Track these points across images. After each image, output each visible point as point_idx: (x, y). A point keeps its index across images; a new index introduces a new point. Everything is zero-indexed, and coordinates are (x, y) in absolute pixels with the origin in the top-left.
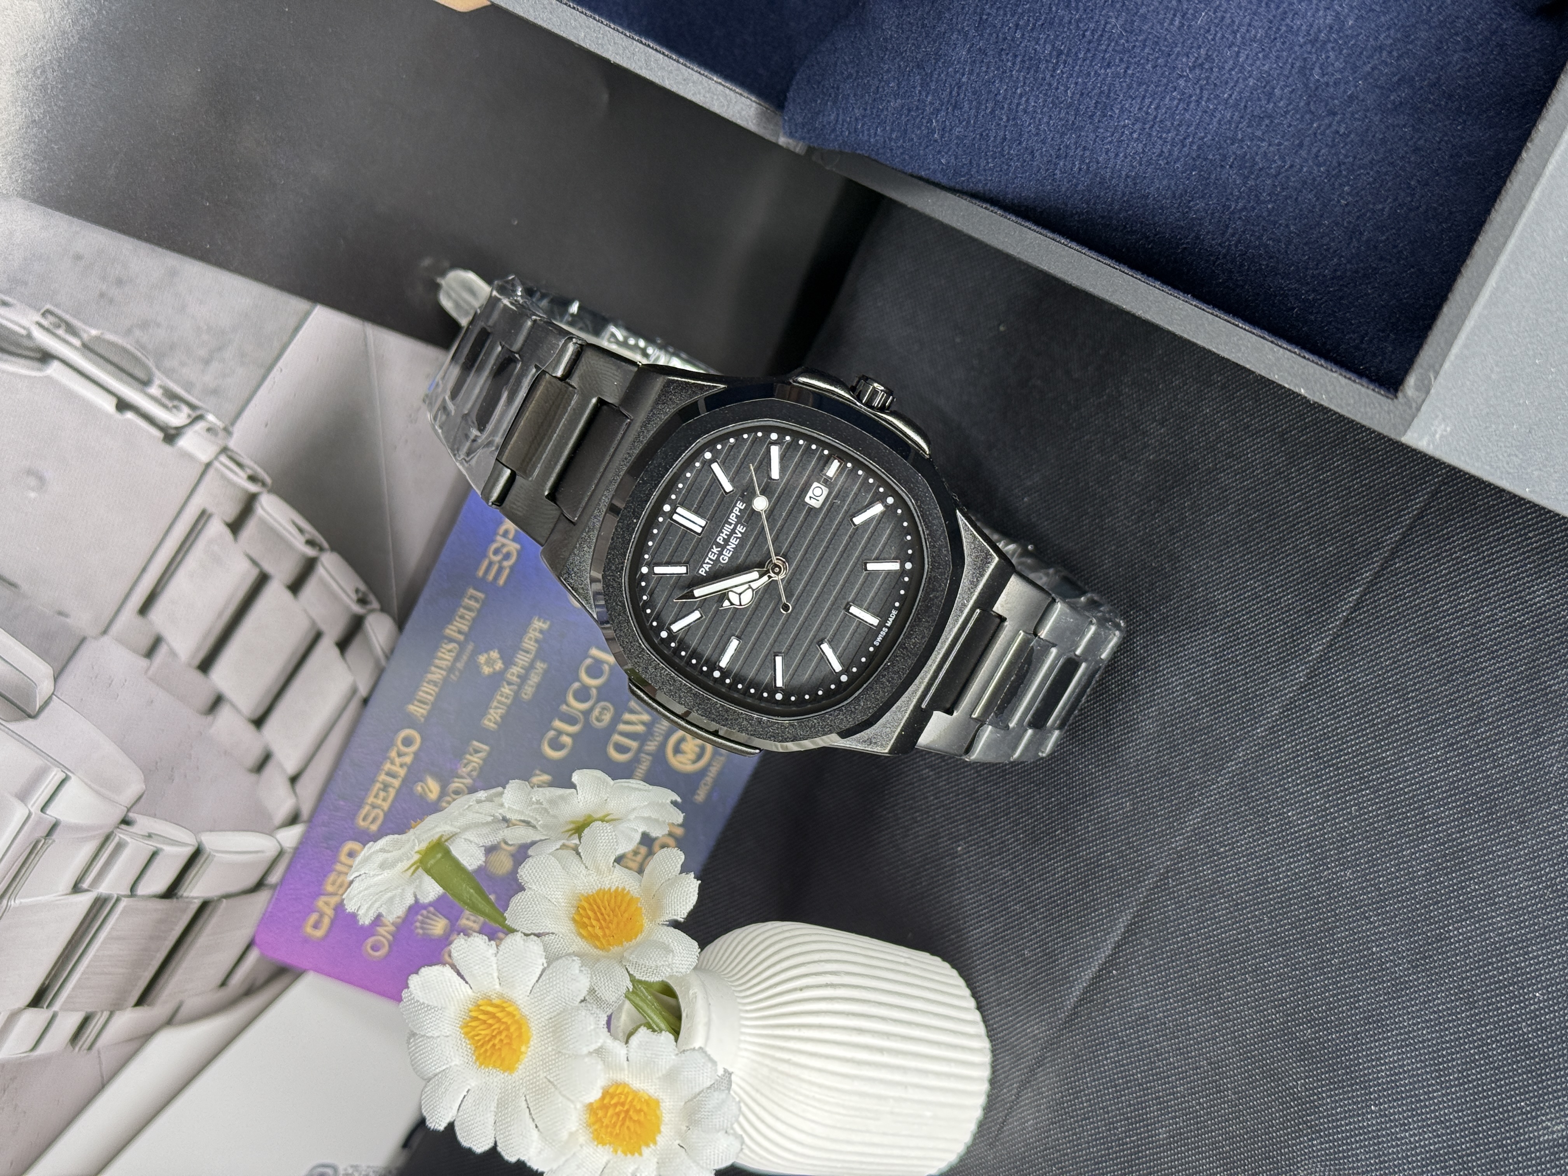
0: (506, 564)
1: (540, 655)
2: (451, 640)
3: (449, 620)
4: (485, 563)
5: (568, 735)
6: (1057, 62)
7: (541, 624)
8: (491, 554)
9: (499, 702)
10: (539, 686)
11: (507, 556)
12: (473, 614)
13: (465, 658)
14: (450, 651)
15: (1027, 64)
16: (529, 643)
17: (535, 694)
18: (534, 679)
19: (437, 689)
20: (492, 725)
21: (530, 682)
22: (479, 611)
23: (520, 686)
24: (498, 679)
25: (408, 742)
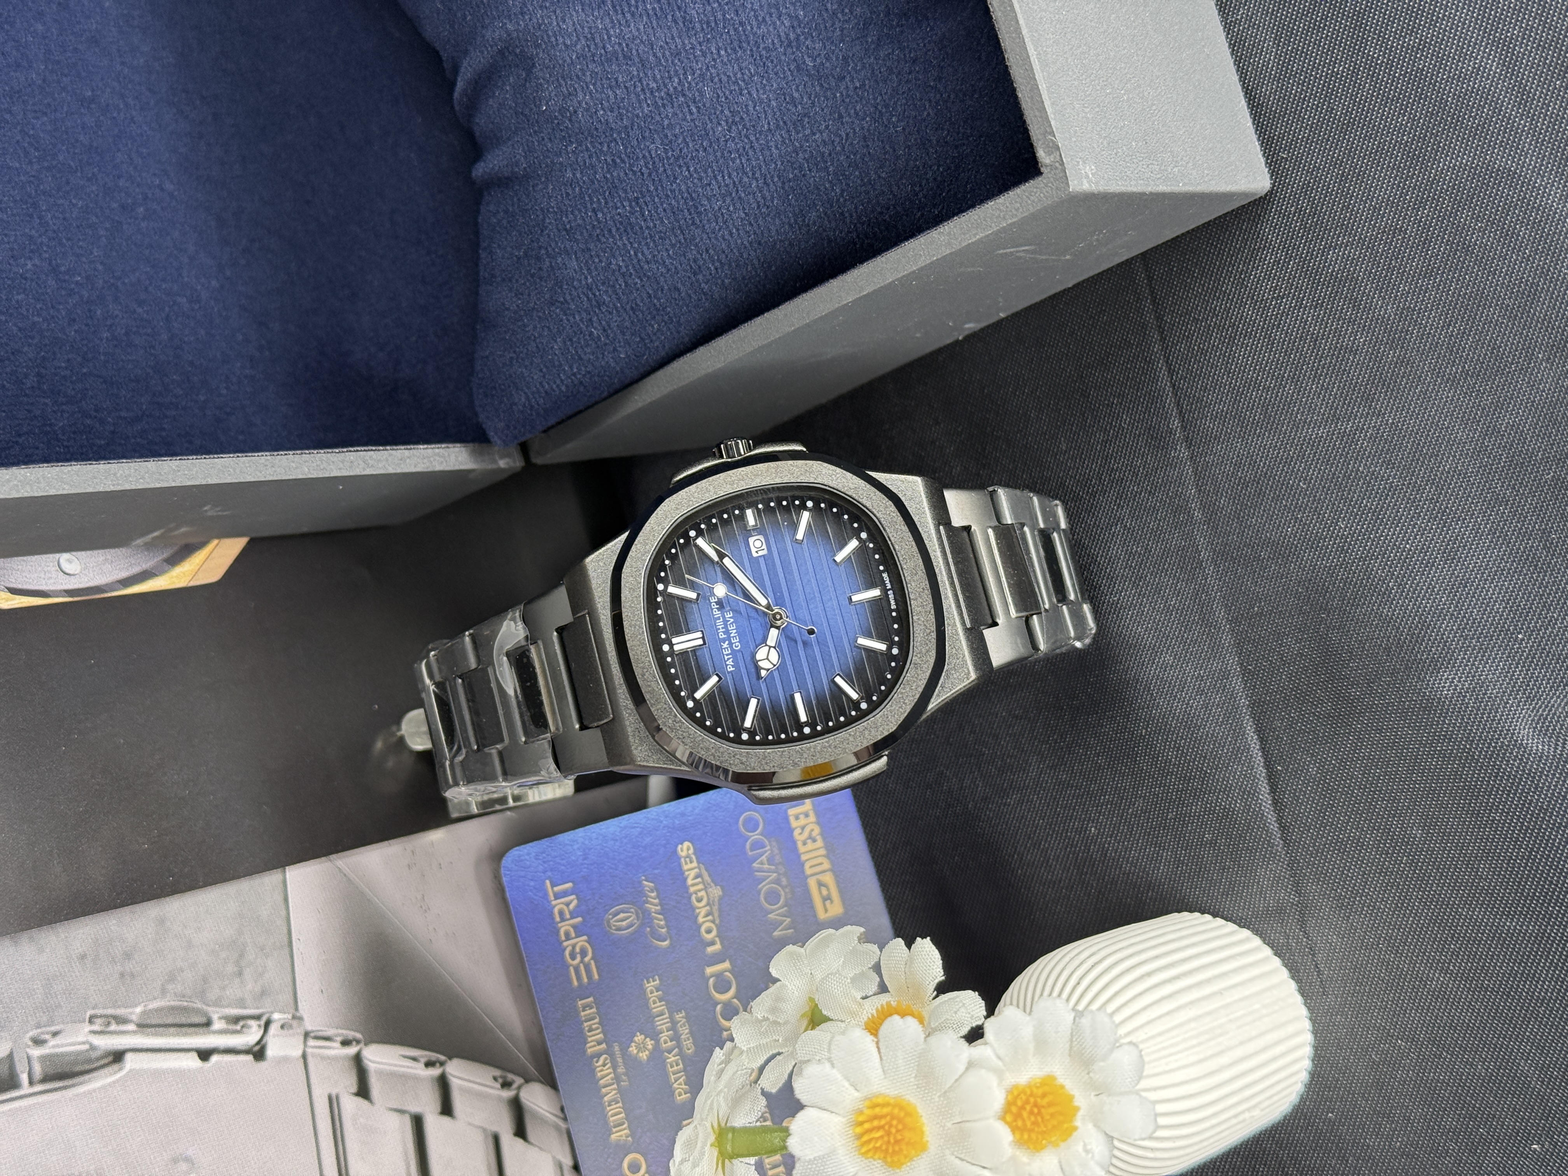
0: (587, 959)
1: (673, 1009)
2: (598, 1055)
3: (585, 1042)
4: (572, 969)
6: (641, 208)
7: (652, 984)
8: (569, 960)
9: (675, 1073)
10: (691, 1033)
11: (583, 953)
12: (597, 1020)
13: (620, 1060)
14: (604, 1065)
15: (622, 229)
16: (658, 1007)
17: (695, 1042)
18: (684, 1031)
19: (620, 1105)
20: (685, 1096)
21: (683, 1037)
22: (598, 1013)
23: (679, 1046)
24: (657, 1054)
25: (634, 1169)
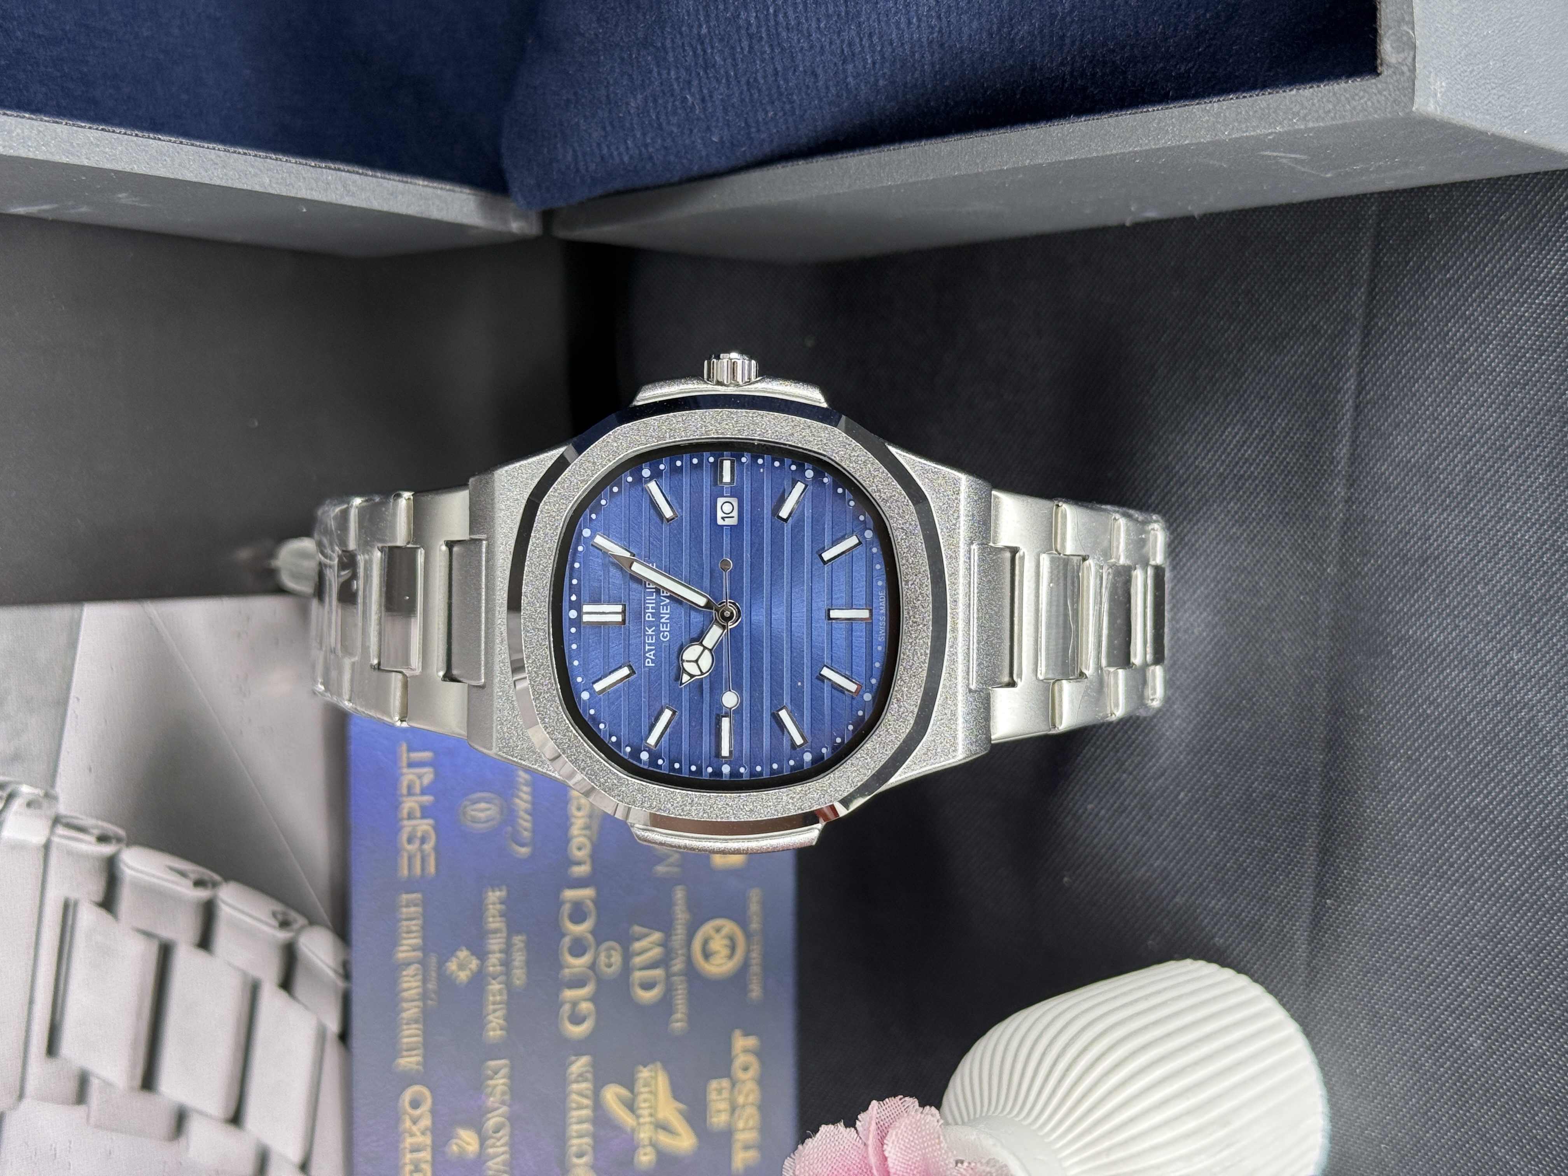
0: (427, 847)
1: (512, 929)
2: (409, 964)
4: (405, 859)
5: (586, 1000)
7: (498, 893)
8: (405, 844)
9: (494, 1003)
10: (528, 963)
11: (424, 839)
12: (420, 922)
13: (433, 974)
16: (494, 922)
17: (529, 974)
18: (519, 958)
19: (420, 1026)
20: (499, 1033)
21: (516, 964)
22: (424, 915)
23: (508, 974)
24: (479, 979)
25: (415, 1104)
